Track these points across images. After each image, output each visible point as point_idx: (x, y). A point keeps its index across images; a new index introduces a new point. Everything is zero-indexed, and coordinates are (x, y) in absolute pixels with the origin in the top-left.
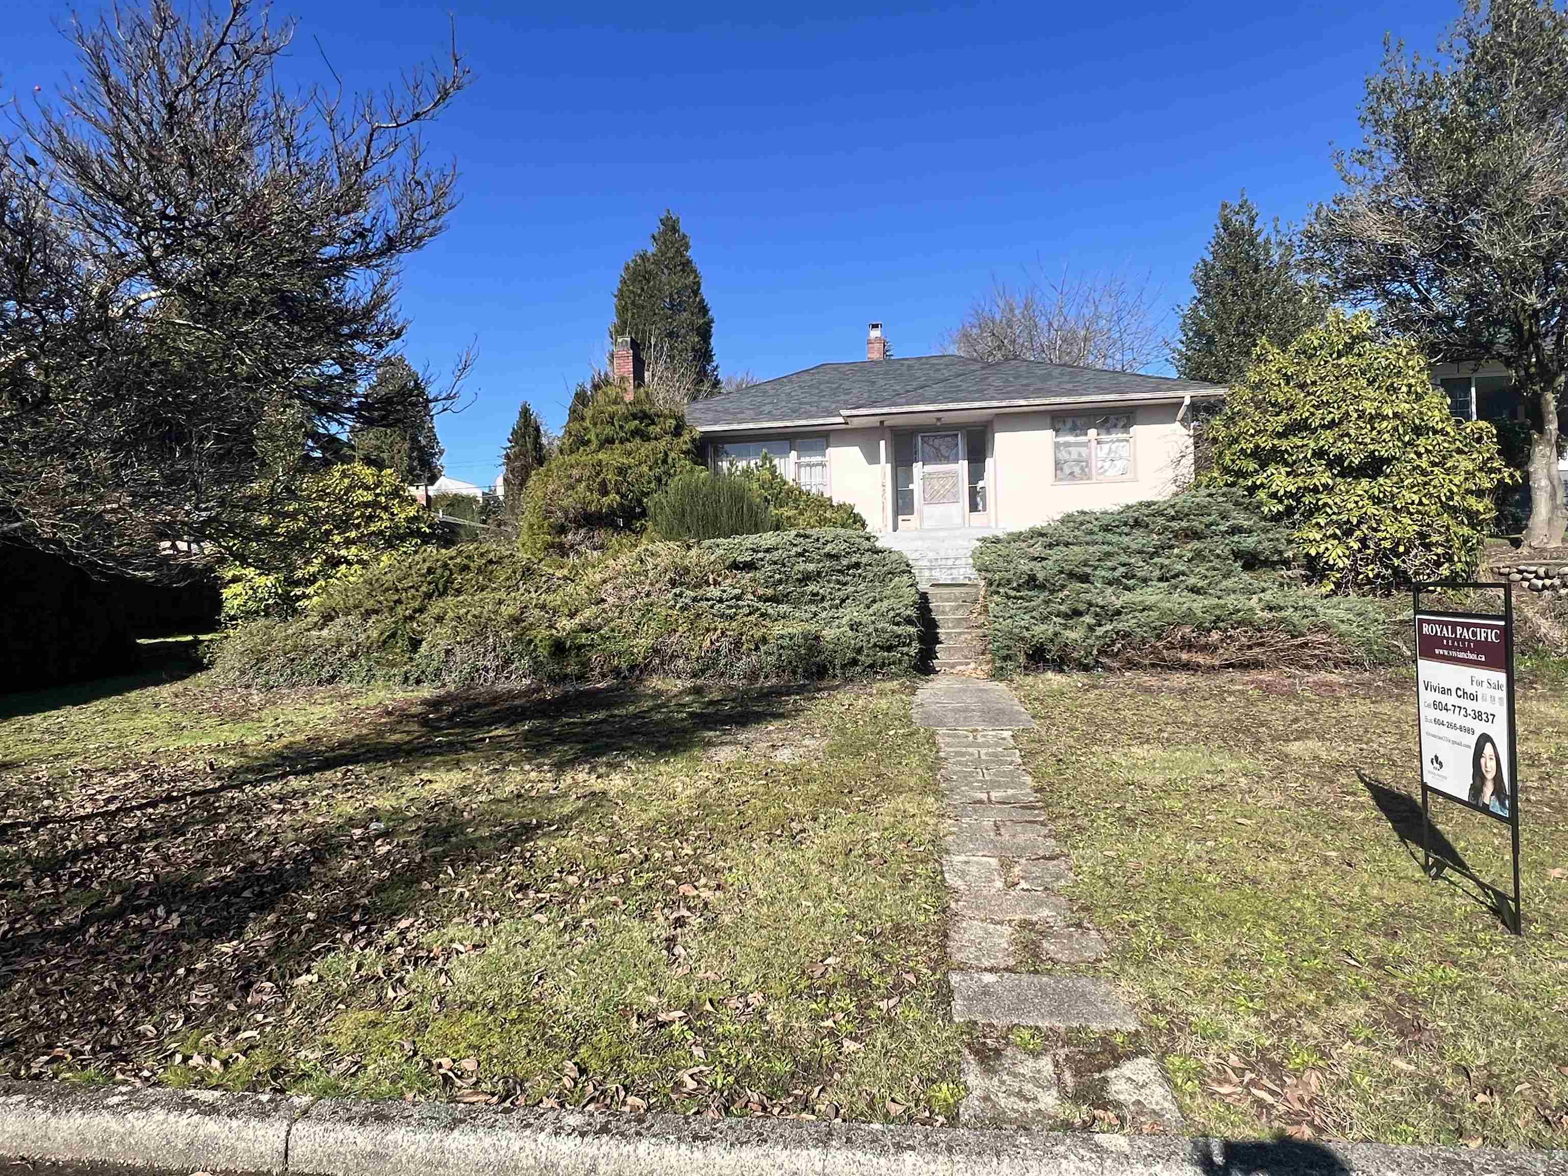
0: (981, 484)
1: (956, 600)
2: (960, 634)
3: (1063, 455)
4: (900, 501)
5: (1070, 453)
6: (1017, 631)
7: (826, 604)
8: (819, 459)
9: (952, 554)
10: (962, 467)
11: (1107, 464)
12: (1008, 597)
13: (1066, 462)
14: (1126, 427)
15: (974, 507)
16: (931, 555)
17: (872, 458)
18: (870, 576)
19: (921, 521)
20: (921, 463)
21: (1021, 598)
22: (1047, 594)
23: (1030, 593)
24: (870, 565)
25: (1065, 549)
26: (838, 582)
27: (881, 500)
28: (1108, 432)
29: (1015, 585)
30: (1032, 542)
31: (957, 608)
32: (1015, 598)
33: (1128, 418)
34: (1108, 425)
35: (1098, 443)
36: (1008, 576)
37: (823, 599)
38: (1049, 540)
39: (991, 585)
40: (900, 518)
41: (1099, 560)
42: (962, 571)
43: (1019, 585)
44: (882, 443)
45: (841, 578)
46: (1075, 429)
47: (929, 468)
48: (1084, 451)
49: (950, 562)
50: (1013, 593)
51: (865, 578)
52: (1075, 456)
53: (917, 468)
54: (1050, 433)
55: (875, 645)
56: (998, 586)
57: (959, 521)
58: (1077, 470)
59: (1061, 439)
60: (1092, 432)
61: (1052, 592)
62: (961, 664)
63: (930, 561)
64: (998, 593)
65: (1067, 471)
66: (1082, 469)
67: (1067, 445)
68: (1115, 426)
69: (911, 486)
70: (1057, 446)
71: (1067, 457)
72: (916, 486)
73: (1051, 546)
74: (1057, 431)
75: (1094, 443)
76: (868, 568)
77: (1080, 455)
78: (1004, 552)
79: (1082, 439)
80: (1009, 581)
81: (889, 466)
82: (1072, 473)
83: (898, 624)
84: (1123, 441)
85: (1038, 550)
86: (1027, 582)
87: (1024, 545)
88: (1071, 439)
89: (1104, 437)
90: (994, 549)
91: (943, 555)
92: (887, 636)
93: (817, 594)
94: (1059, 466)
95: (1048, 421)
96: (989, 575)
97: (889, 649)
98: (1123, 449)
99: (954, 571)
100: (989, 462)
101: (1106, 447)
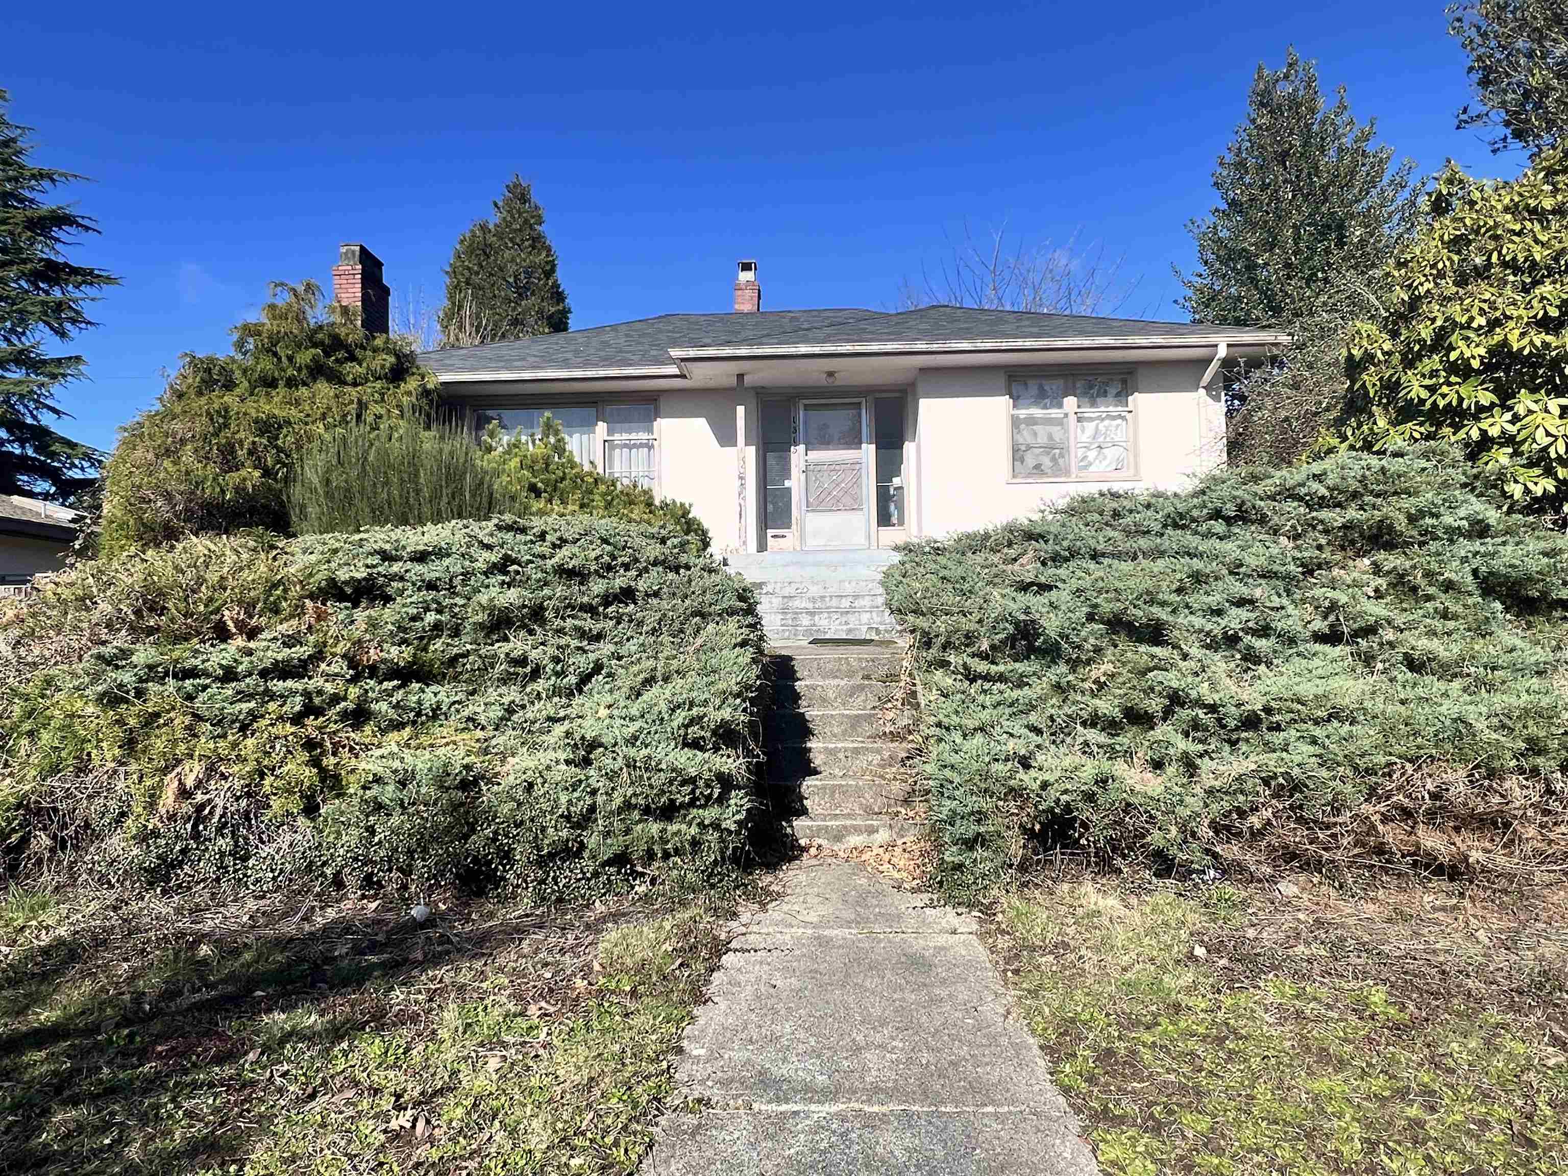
0: (896, 481)
1: (851, 674)
2: (856, 751)
3: (1026, 437)
4: (770, 508)
5: (1035, 434)
6: (999, 768)
7: (541, 685)
8: (643, 436)
9: (849, 589)
10: (868, 452)
11: (1092, 455)
12: (971, 676)
13: (1029, 448)
14: (1123, 394)
15: (884, 519)
16: (815, 591)
17: (726, 437)
18: (651, 621)
19: (802, 538)
20: (802, 448)
21: (1001, 678)
22: (1063, 668)
23: (1021, 667)
24: (656, 594)
25: (1092, 566)
26: (582, 634)
27: (736, 501)
28: (1093, 404)
29: (985, 646)
30: (1012, 553)
31: (854, 691)
32: (987, 678)
33: (1124, 382)
34: (1094, 391)
35: (1079, 420)
36: (967, 624)
37: (536, 673)
38: (1050, 547)
39: (928, 645)
40: (770, 532)
41: (1179, 591)
42: (865, 617)
43: (993, 647)
44: (741, 410)
45: (587, 623)
46: (1042, 398)
47: (816, 455)
48: (1056, 431)
49: (845, 603)
50: (982, 667)
51: (640, 624)
52: (1042, 439)
53: (798, 455)
54: (1004, 401)
55: (628, 806)
56: (944, 647)
57: (860, 539)
58: (1046, 462)
59: (1023, 413)
60: (1070, 402)
61: (1074, 664)
62: (857, 830)
63: (813, 600)
64: (944, 664)
65: (1030, 461)
66: (1054, 459)
67: (1032, 421)
68: (1105, 394)
69: (787, 484)
70: (1015, 422)
71: (1030, 440)
72: (795, 483)
73: (1057, 559)
74: (1015, 398)
75: (1072, 418)
76: (654, 601)
77: (1050, 437)
78: (956, 572)
79: (1054, 413)
80: (970, 638)
81: (751, 451)
82: (1037, 467)
83: (696, 744)
84: (1114, 418)
85: (1027, 569)
86: (1012, 640)
87: (995, 558)
88: (1037, 412)
89: (1089, 411)
90: (933, 566)
91: (831, 591)
92: (659, 779)
93: (522, 661)
94: (1017, 454)
95: (1002, 381)
96: (923, 623)
97: (669, 812)
98: (1117, 431)
99: (852, 618)
100: (909, 448)
101: (1090, 427)
